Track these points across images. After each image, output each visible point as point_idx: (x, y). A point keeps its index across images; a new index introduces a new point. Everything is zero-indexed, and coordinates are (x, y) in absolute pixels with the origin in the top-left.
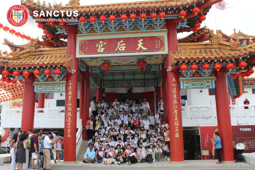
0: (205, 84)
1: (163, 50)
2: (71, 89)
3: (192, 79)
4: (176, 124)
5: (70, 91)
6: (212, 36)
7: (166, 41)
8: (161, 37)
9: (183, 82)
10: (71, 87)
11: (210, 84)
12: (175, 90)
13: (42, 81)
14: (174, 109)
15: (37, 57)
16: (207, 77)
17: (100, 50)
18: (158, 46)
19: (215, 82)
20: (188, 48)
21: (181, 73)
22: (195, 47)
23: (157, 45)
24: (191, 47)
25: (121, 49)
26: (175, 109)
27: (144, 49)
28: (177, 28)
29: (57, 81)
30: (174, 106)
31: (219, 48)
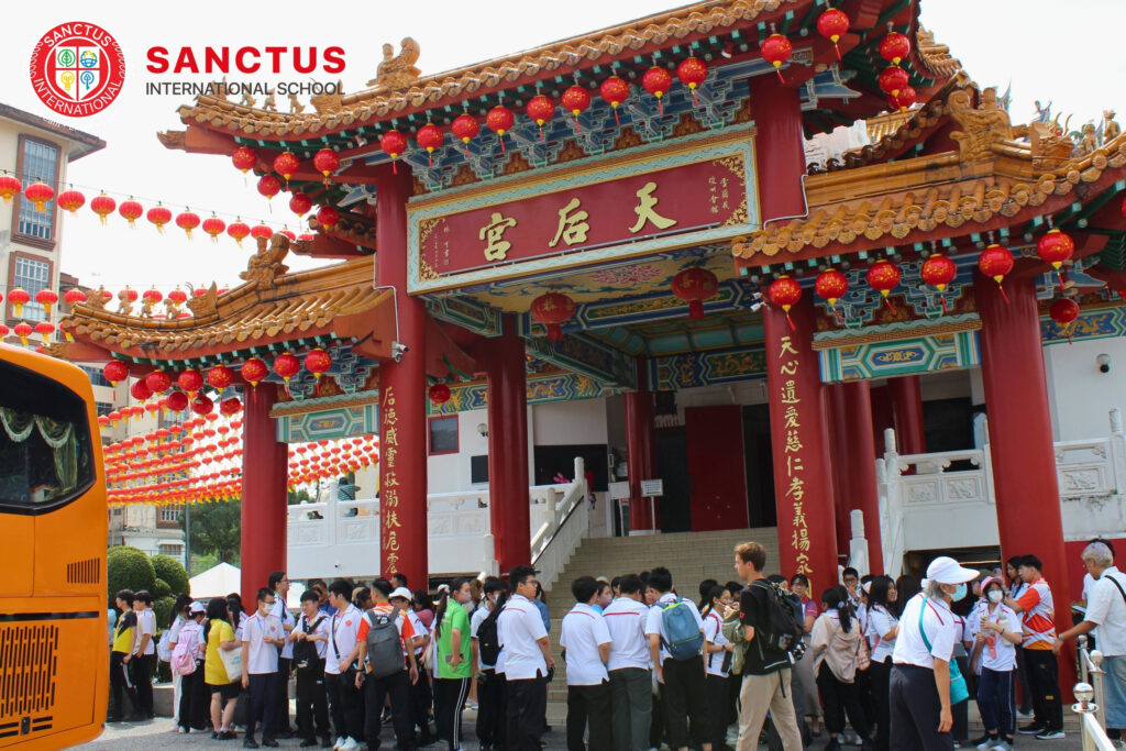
0: (932, 352)
1: (742, 217)
2: (392, 420)
3: (870, 336)
4: (799, 541)
5: (393, 431)
6: (959, 120)
7: (751, 178)
8: (731, 159)
9: (832, 354)
10: (392, 414)
11: (956, 349)
12: (791, 391)
13: (298, 399)
14: (789, 474)
15: (281, 304)
16: (937, 316)
17: (492, 253)
18: (719, 203)
19: (980, 336)
20: (849, 195)
21: (822, 310)
22: (880, 186)
23: (714, 199)
24: (865, 188)
25: (572, 235)
26: (793, 477)
27: (662, 222)
28: (804, 107)
29: (350, 392)
30: (789, 463)
31: (995, 176)
